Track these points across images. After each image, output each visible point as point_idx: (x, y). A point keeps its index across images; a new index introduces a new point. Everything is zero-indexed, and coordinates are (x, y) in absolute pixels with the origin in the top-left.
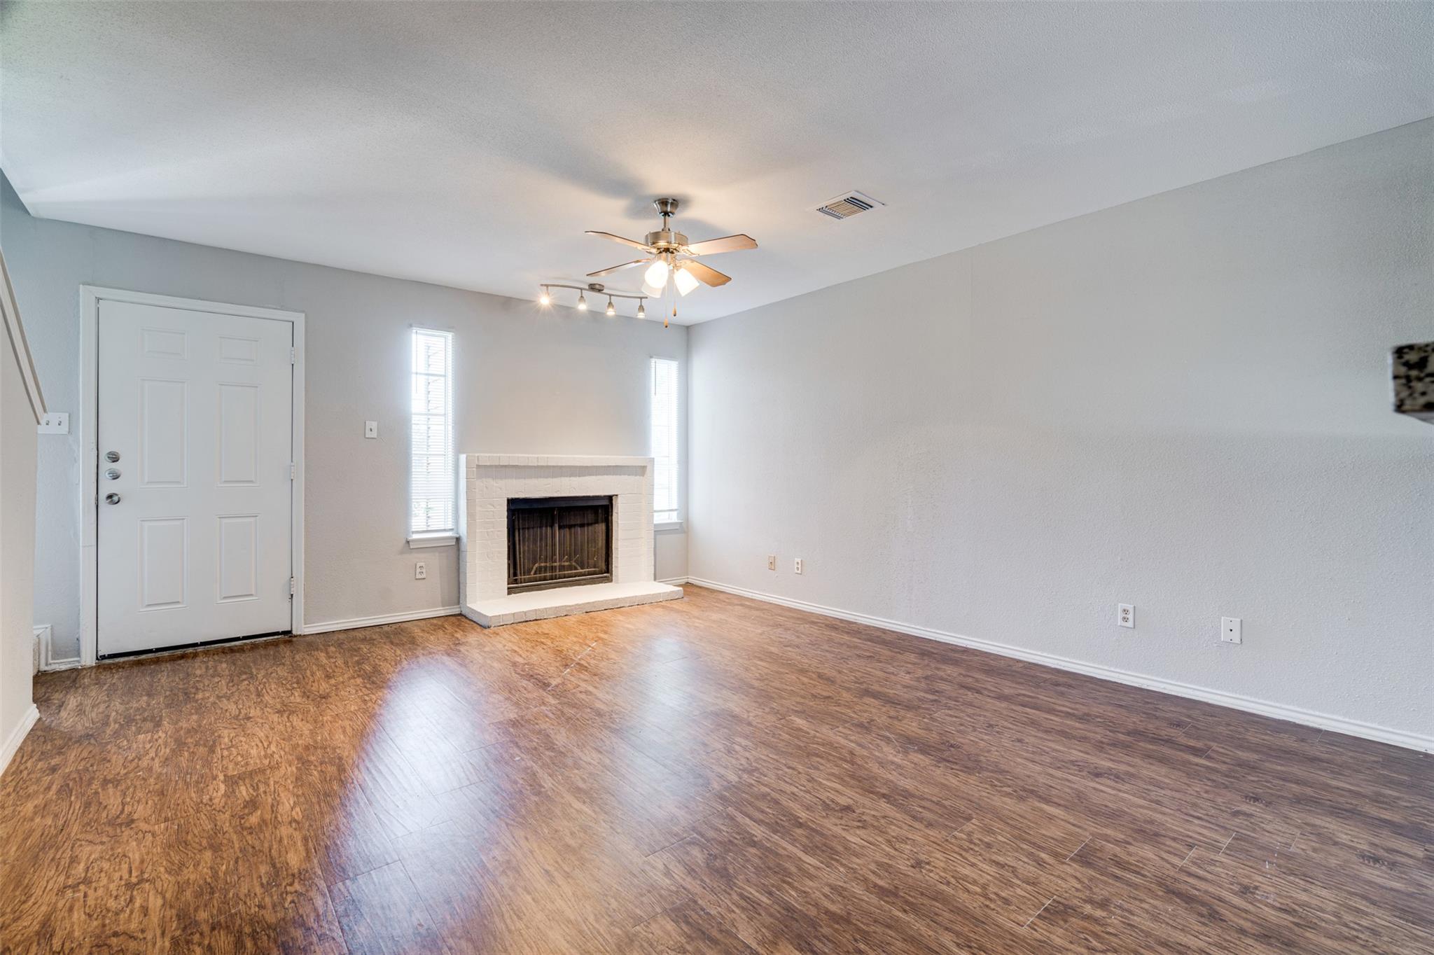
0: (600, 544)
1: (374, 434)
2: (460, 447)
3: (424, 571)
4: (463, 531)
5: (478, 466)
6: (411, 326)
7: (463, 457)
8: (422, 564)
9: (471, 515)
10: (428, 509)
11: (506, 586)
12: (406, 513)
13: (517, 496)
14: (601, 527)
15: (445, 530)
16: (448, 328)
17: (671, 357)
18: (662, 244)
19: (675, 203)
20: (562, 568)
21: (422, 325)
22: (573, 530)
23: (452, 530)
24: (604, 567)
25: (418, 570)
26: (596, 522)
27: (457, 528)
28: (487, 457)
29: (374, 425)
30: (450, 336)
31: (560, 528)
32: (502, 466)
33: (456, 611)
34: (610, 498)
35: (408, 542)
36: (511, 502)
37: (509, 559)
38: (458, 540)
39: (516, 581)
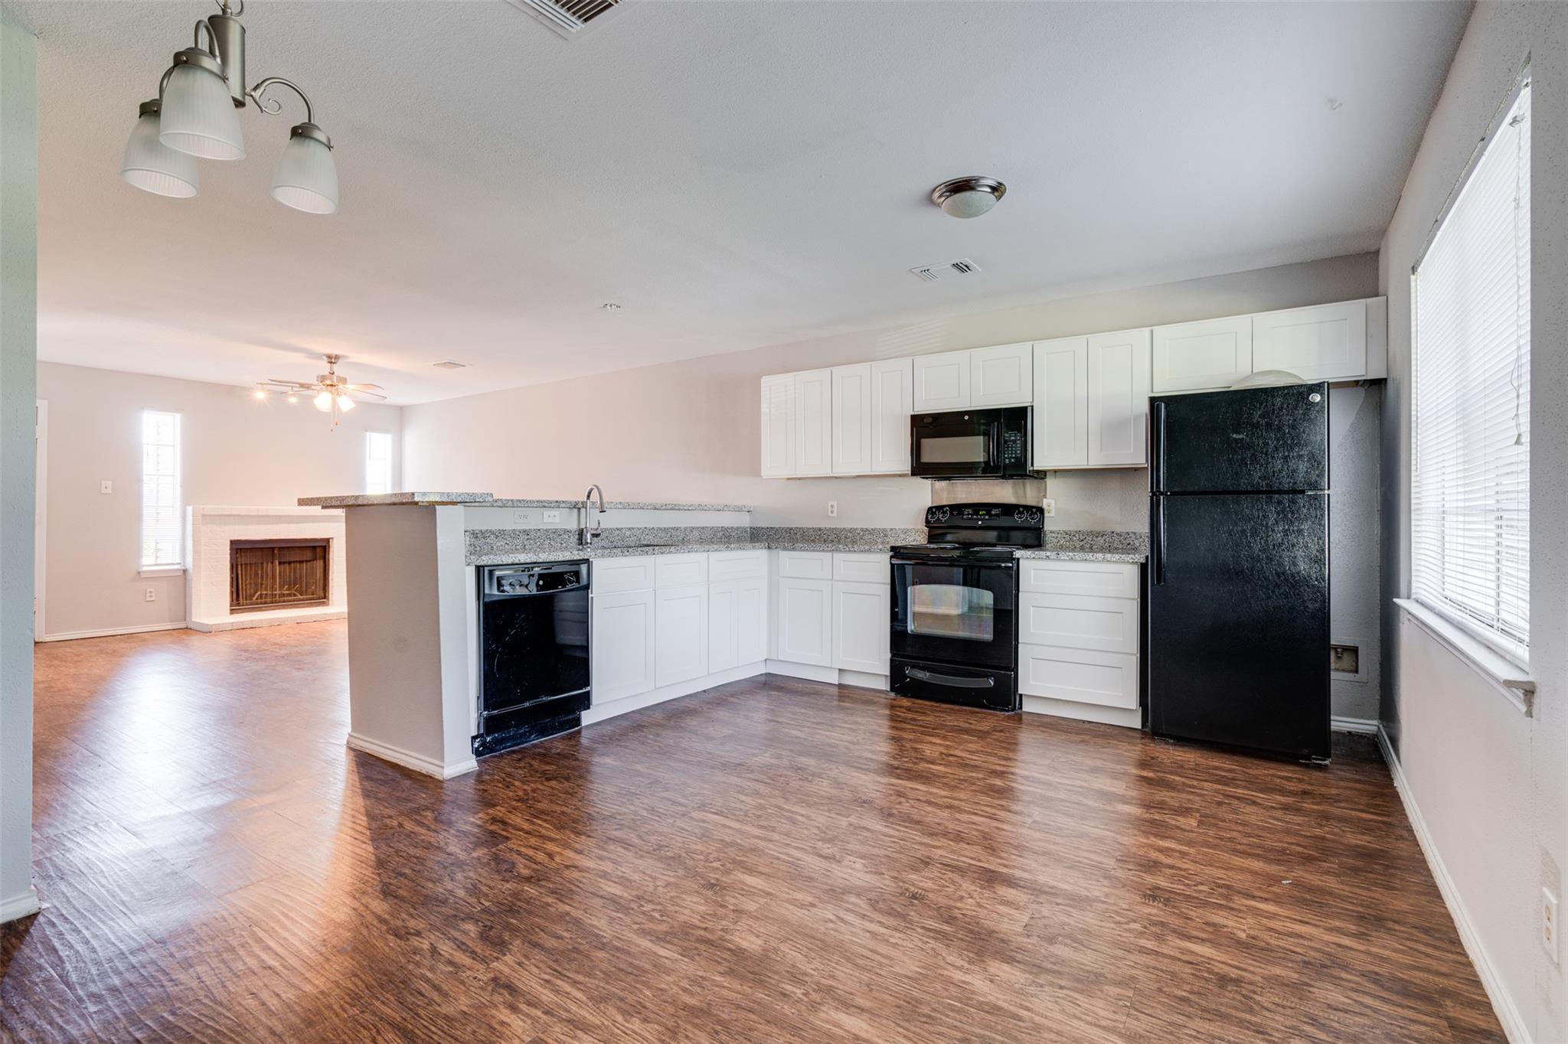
0: (318, 575)
1: (109, 491)
2: (186, 501)
3: (153, 594)
4: (189, 563)
5: (203, 515)
6: (142, 408)
7: (190, 509)
8: (152, 590)
9: (196, 552)
10: (157, 550)
11: (228, 608)
12: (138, 553)
13: (239, 538)
14: (319, 563)
15: (173, 564)
16: (177, 410)
17: (386, 431)
18: (329, 382)
19: (337, 357)
20: (284, 595)
21: (152, 408)
22: (292, 565)
23: (180, 564)
24: (322, 595)
25: (148, 595)
26: (315, 559)
27: (184, 562)
28: (212, 508)
29: (109, 484)
30: (178, 416)
31: (280, 563)
32: (225, 515)
33: (183, 625)
34: (328, 540)
35: (139, 573)
36: (232, 542)
37: (232, 586)
38: (185, 571)
39: (238, 604)
